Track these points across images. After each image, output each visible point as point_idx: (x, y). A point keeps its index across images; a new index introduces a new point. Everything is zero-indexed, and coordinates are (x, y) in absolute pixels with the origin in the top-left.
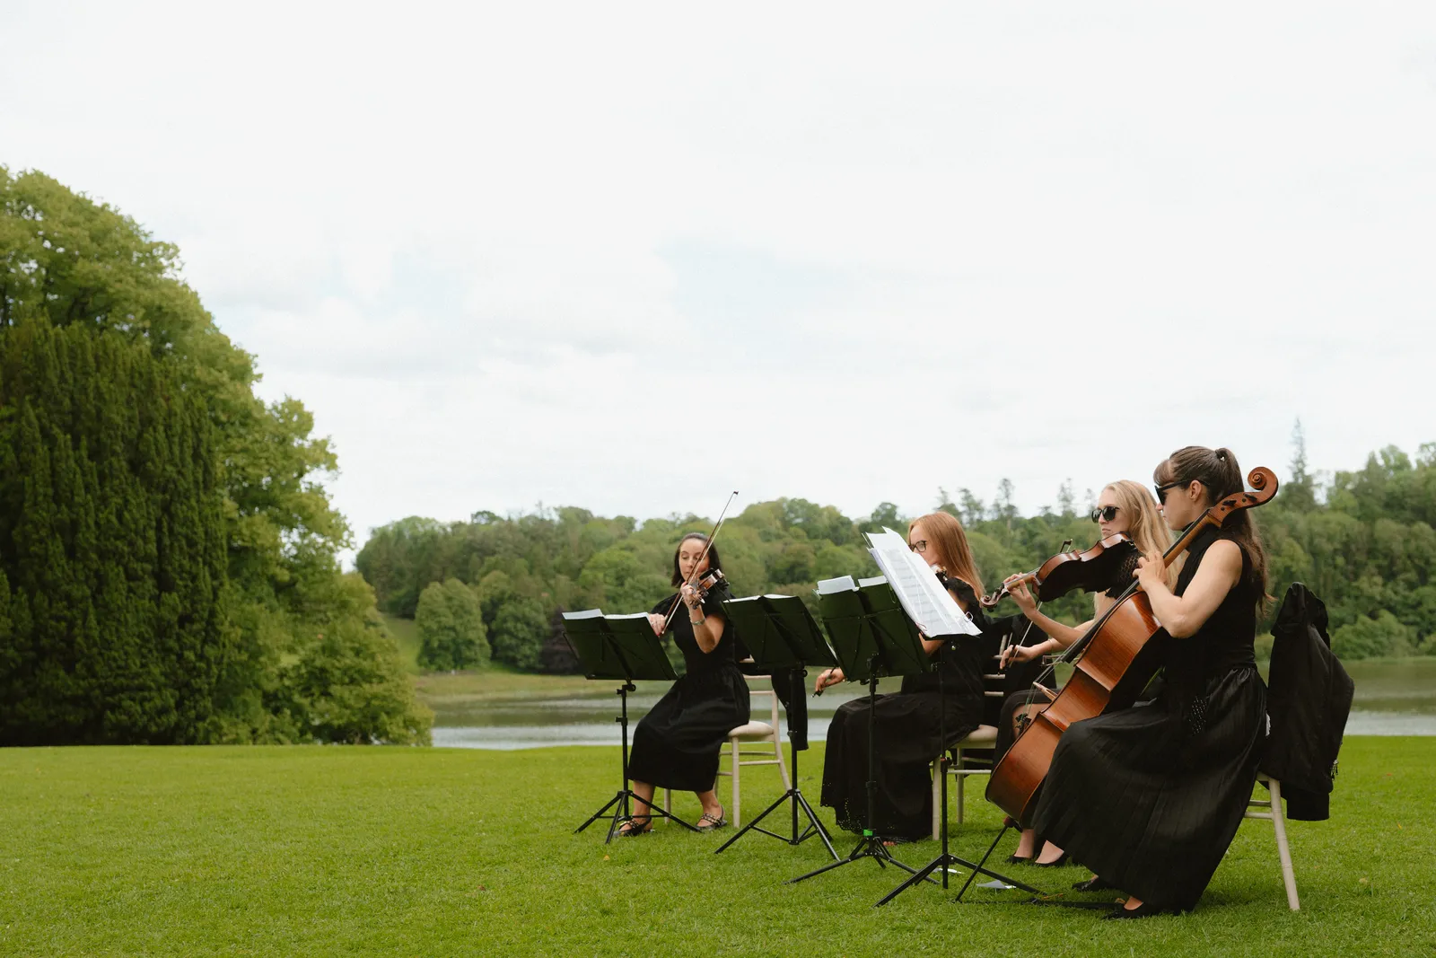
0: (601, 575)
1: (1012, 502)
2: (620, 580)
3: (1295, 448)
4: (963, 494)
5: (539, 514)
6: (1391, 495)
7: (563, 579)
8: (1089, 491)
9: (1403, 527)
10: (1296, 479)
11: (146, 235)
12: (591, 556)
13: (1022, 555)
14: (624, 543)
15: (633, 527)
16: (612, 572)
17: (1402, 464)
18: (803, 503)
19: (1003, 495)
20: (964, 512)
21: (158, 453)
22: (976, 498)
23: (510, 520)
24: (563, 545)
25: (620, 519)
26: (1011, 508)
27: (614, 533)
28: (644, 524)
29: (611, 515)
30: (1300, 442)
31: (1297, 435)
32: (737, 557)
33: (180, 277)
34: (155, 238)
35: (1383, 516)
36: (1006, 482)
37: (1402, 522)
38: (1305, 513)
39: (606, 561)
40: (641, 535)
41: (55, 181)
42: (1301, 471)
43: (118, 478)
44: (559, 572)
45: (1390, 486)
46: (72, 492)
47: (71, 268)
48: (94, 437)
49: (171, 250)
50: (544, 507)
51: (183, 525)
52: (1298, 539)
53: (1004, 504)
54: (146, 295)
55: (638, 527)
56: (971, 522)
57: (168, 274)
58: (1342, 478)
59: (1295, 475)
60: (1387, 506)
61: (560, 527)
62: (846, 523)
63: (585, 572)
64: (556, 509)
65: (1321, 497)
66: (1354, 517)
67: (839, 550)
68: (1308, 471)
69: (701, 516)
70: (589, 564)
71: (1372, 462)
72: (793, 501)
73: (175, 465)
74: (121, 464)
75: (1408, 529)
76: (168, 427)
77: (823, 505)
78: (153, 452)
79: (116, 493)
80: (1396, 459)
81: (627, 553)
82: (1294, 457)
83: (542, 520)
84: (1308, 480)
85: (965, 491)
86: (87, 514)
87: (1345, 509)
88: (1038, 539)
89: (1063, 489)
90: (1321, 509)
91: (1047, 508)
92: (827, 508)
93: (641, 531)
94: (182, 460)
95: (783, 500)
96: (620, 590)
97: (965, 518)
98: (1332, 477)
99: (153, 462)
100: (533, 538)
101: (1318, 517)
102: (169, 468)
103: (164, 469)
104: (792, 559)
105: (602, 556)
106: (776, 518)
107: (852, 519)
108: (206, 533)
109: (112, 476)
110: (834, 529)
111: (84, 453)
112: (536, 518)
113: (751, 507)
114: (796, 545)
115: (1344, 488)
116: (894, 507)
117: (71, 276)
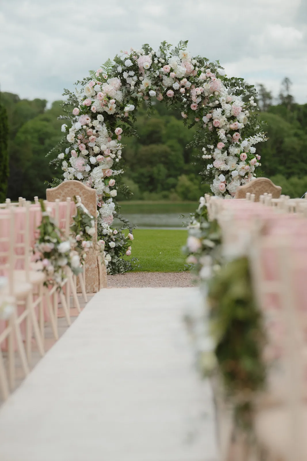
0: (29, 137)
1: (291, 93)
2: (41, 141)
12: (22, 124)
13: (299, 128)
14: (42, 116)
15: (45, 106)
16: (36, 135)
19: (285, 88)
20: (260, 99)
22: (268, 90)
25: (37, 101)
26: (290, 97)
36: (286, 80)
39: (33, 128)
40: (51, 111)
53: (285, 94)
55: (49, 106)
56: (265, 105)
63: (19, 135)
70: (22, 129)
81: (45, 123)
96: (42, 147)
97: (261, 103)
104: (150, 129)
105: (30, 124)
114: (153, 120)
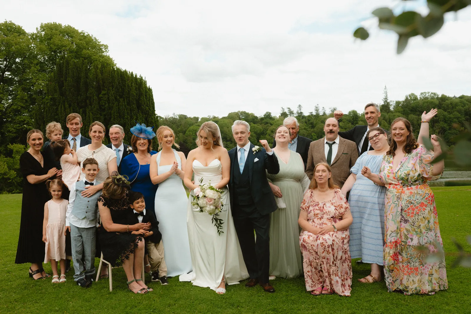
0: (191, 133)
1: (301, 111)
3: (385, 95)
4: (288, 109)
5: (174, 117)
6: (413, 107)
7: (181, 134)
8: (323, 108)
9: (417, 116)
10: (385, 103)
11: (99, 42)
12: (188, 128)
14: (196, 124)
15: (198, 120)
17: (416, 98)
18: (245, 113)
19: (299, 109)
20: (289, 114)
21: (144, 104)
23: (166, 118)
24: (180, 125)
25: (195, 118)
26: (301, 113)
27: (194, 121)
28: (201, 119)
29: (192, 117)
30: (386, 93)
31: (385, 91)
32: (228, 128)
33: (108, 54)
34: (101, 43)
35: (411, 114)
36: (300, 106)
37: (416, 115)
38: (388, 113)
39: (193, 129)
41: (74, 28)
42: (386, 101)
43: (135, 111)
44: (180, 132)
45: (412, 105)
46: (124, 115)
47: (81, 51)
48: (128, 99)
49: (106, 47)
50: (175, 115)
51: (151, 123)
52: (386, 121)
53: (299, 112)
54: (102, 60)
55: (200, 120)
57: (105, 54)
58: (398, 103)
59: (385, 102)
60: (411, 111)
61: (179, 120)
62: (256, 118)
63: (187, 132)
64: (178, 115)
65: (392, 108)
66: (402, 114)
67: (255, 125)
68: (388, 101)
69: (216, 116)
71: (407, 98)
72: (242, 112)
73: (148, 107)
74: (135, 106)
75: (418, 117)
76: (146, 96)
77: (250, 113)
78: (143, 103)
79: (135, 115)
80: (413, 98)
82: (384, 97)
83: (175, 118)
84: (388, 103)
85: (289, 108)
86: (128, 121)
87: (399, 112)
88: (311, 121)
89: (316, 107)
90: (392, 112)
91: (311, 113)
92: (251, 114)
93: (201, 121)
94: (150, 105)
95: (239, 112)
98: (395, 103)
99: (143, 106)
100: (172, 123)
101: (391, 114)
102: (147, 108)
103: (146, 108)
106: (237, 117)
107: (258, 117)
108: (156, 126)
109: (133, 110)
110: (253, 119)
111: (126, 104)
112: (172, 117)
113: (230, 114)
115: (398, 106)
116: (270, 113)
117: (81, 54)
